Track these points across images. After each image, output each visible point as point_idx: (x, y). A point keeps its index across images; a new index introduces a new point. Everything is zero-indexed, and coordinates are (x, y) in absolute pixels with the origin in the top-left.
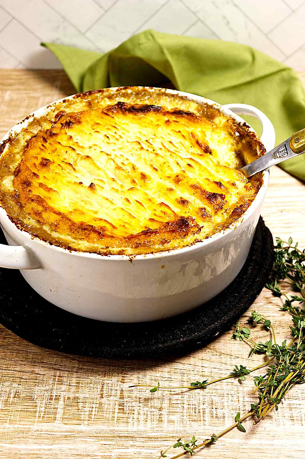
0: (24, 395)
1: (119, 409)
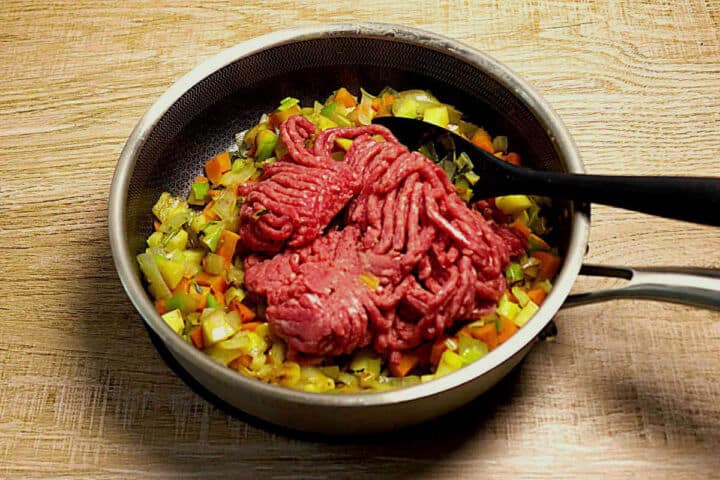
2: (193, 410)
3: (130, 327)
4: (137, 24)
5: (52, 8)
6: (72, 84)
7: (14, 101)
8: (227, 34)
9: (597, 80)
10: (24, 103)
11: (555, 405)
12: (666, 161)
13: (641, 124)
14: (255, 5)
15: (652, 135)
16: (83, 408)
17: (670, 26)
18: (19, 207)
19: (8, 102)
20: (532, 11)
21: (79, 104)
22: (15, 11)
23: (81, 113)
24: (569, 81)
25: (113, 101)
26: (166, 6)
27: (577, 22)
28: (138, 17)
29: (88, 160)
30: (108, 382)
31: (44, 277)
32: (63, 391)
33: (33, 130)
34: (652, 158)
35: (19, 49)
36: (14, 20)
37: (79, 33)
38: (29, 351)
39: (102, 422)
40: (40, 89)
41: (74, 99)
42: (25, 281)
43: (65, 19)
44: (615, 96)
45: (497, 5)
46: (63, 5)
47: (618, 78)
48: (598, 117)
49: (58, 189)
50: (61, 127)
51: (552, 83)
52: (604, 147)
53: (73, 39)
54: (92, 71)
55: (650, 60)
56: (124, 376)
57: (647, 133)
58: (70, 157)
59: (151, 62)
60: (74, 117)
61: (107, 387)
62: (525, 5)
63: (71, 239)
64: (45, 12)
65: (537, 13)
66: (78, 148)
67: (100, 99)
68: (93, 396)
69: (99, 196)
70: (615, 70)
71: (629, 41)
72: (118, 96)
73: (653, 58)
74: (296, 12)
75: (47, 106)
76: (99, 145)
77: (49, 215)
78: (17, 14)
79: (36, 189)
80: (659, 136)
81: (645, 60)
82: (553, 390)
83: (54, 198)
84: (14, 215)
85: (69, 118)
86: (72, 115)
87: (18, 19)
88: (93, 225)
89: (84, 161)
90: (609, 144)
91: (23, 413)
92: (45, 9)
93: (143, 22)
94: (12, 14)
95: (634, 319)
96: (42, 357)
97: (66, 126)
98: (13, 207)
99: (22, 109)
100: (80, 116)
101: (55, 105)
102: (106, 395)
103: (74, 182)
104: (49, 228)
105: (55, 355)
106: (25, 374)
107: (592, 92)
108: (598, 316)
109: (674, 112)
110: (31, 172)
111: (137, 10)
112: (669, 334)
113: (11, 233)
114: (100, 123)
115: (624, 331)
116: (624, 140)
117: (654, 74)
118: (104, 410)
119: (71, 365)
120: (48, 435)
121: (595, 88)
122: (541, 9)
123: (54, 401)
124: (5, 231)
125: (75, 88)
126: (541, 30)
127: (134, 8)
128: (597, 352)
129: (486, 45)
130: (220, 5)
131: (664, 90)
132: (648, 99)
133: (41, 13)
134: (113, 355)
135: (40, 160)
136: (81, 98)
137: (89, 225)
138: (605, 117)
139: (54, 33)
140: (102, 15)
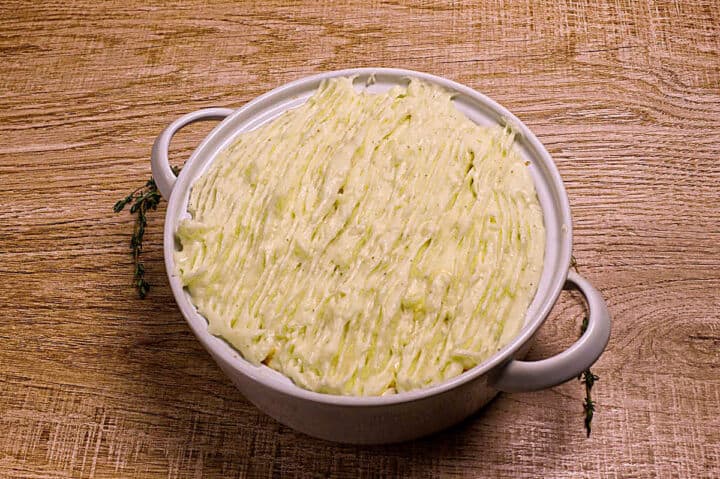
0: (152, 449)
1: (274, 473)
2: (187, 456)
3: (129, 363)
4: (159, 37)
5: (75, 17)
6: (90, 99)
7: (30, 115)
8: (251, 49)
9: (632, 110)
10: (39, 118)
11: (566, 466)
12: (701, 202)
13: (677, 160)
14: (281, 19)
15: (687, 172)
16: (76, 448)
17: (713, 53)
18: (27, 229)
19: (26, 116)
20: (568, 32)
21: (96, 121)
22: (39, 20)
23: (97, 131)
24: (604, 110)
25: (130, 118)
26: (190, 19)
27: (615, 46)
28: (162, 29)
29: (99, 182)
30: (103, 421)
31: (47, 305)
32: (58, 428)
33: (47, 147)
34: (687, 197)
35: (39, 61)
36: (37, 30)
37: (101, 45)
38: (26, 383)
39: (94, 463)
40: (58, 104)
41: (91, 116)
42: (27, 308)
43: (88, 29)
44: (651, 128)
45: (532, 25)
46: (86, 15)
47: (655, 109)
48: (632, 150)
49: (68, 211)
50: (74, 145)
51: (584, 112)
52: (635, 184)
53: (94, 51)
54: (111, 85)
55: (689, 89)
56: (121, 415)
57: (683, 169)
58: (83, 177)
59: (172, 78)
60: (90, 134)
61: (102, 426)
62: (562, 27)
63: (76, 265)
64: (69, 21)
65: (573, 35)
66: (90, 168)
67: (117, 116)
68: (87, 436)
69: (108, 220)
70: (652, 100)
71: (669, 68)
72: (135, 113)
73: (694, 87)
74: (323, 27)
75: (62, 122)
76: (113, 164)
77: (56, 238)
78: (40, 23)
79: (45, 210)
80: (694, 173)
81: (684, 89)
82: (564, 449)
83: (63, 220)
84: (22, 237)
85: (85, 135)
86: (87, 132)
87: (41, 29)
88: (101, 251)
89: (95, 181)
90: (640, 181)
91: (16, 451)
92: (69, 19)
93: (167, 34)
94: (36, 24)
95: (655, 375)
96: (39, 391)
97: (79, 144)
98: (21, 229)
99: (38, 125)
100: (95, 134)
101: (71, 121)
102: (100, 434)
103: (84, 204)
104: (56, 253)
105: (52, 389)
106: (21, 408)
107: (626, 123)
108: (617, 371)
109: (712, 148)
110: (41, 191)
111: (159, 22)
112: (691, 393)
113: (17, 256)
114: (114, 142)
115: (644, 388)
116: (657, 176)
117: (694, 106)
118: (97, 450)
119: (68, 401)
120: (40, 474)
121: (630, 118)
122: (578, 30)
123: (48, 439)
124: (11, 254)
125: (93, 103)
126: (578, 54)
127: (158, 19)
128: (614, 410)
129: (518, 69)
130: (247, 18)
131: (703, 123)
132: (685, 133)
133: (65, 22)
134: (109, 392)
135: (52, 179)
136: (97, 114)
137: (95, 251)
138: (637, 151)
139: (75, 45)
140: (125, 26)
